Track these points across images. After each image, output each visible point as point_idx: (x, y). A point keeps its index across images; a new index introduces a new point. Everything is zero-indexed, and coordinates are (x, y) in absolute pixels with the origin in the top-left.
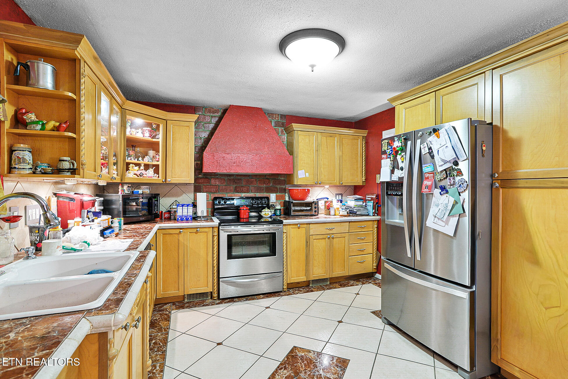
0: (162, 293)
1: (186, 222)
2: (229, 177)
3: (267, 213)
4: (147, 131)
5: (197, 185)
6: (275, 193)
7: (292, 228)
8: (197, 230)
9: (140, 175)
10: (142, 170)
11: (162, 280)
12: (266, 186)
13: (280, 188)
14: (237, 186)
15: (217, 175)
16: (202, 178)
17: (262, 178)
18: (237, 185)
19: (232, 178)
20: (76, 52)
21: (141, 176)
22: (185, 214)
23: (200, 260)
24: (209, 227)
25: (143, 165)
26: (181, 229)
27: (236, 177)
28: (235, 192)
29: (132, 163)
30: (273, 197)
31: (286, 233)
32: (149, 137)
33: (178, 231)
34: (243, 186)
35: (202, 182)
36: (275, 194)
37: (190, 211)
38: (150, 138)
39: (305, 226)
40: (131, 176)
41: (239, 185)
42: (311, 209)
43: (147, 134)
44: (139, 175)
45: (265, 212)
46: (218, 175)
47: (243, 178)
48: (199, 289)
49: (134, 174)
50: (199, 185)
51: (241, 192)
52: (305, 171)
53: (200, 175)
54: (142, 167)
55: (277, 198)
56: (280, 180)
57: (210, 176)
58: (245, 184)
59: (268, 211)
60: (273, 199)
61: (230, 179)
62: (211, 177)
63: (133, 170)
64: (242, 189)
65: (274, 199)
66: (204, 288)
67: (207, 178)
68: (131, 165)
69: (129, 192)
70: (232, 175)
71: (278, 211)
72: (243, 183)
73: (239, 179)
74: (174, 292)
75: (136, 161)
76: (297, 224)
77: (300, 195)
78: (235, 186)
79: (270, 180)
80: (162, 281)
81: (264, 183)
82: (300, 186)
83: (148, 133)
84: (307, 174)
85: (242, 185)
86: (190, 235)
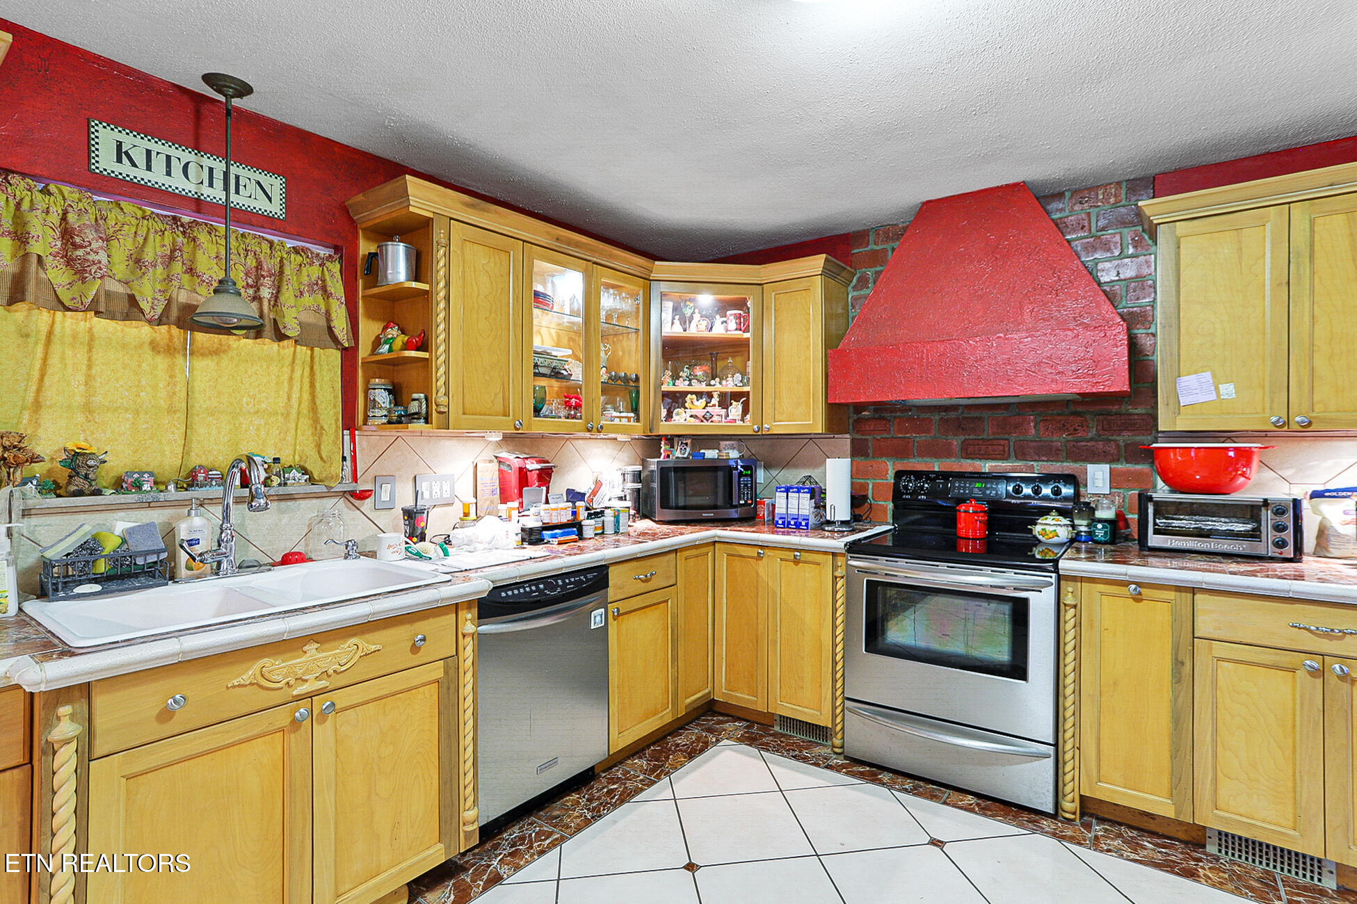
0: (724, 691)
1: (783, 533)
2: (944, 414)
3: (1049, 528)
4: (732, 317)
5: (858, 436)
6: (1110, 462)
7: (1102, 594)
8: (797, 555)
9: (705, 418)
10: (714, 405)
11: (724, 660)
12: (1070, 438)
13: (1127, 446)
14: (969, 439)
15: (910, 410)
16: (869, 418)
17: (1055, 412)
18: (967, 437)
19: (953, 415)
20: (411, 209)
21: (707, 420)
22: (793, 511)
23: (803, 635)
24: (825, 553)
25: (715, 395)
26: (762, 547)
27: (966, 412)
28: (962, 458)
29: (692, 393)
30: (1099, 475)
31: (1075, 606)
32: (736, 329)
33: (753, 552)
34: (988, 440)
35: (872, 428)
36: (1108, 466)
37: (802, 505)
38: (741, 332)
39: (1171, 595)
40: (682, 421)
41: (975, 437)
42: (1253, 530)
43: (732, 325)
44: (703, 417)
45: (1043, 527)
46: (913, 409)
47: (985, 414)
48: (800, 711)
49: (691, 416)
50: (864, 437)
51: (980, 459)
52: (1214, 376)
53: (865, 411)
54: (715, 401)
55: (1116, 480)
56: (1131, 414)
57: (891, 412)
58: (993, 434)
59: (1054, 522)
60: (1099, 483)
61: (947, 420)
62: (894, 415)
63: (692, 406)
64: (983, 447)
65: (1104, 483)
66: (812, 711)
67: (884, 419)
68: (689, 396)
69: (685, 456)
70: (953, 406)
71: (1100, 526)
72: (988, 432)
73: (974, 419)
74: (747, 697)
75: (703, 387)
76: (1126, 584)
77: (1197, 472)
78: (963, 438)
79: (1088, 417)
80: (724, 663)
81: (1063, 428)
82: (1229, 437)
83: (734, 321)
84: (1228, 390)
85: (985, 436)
86: (781, 566)
